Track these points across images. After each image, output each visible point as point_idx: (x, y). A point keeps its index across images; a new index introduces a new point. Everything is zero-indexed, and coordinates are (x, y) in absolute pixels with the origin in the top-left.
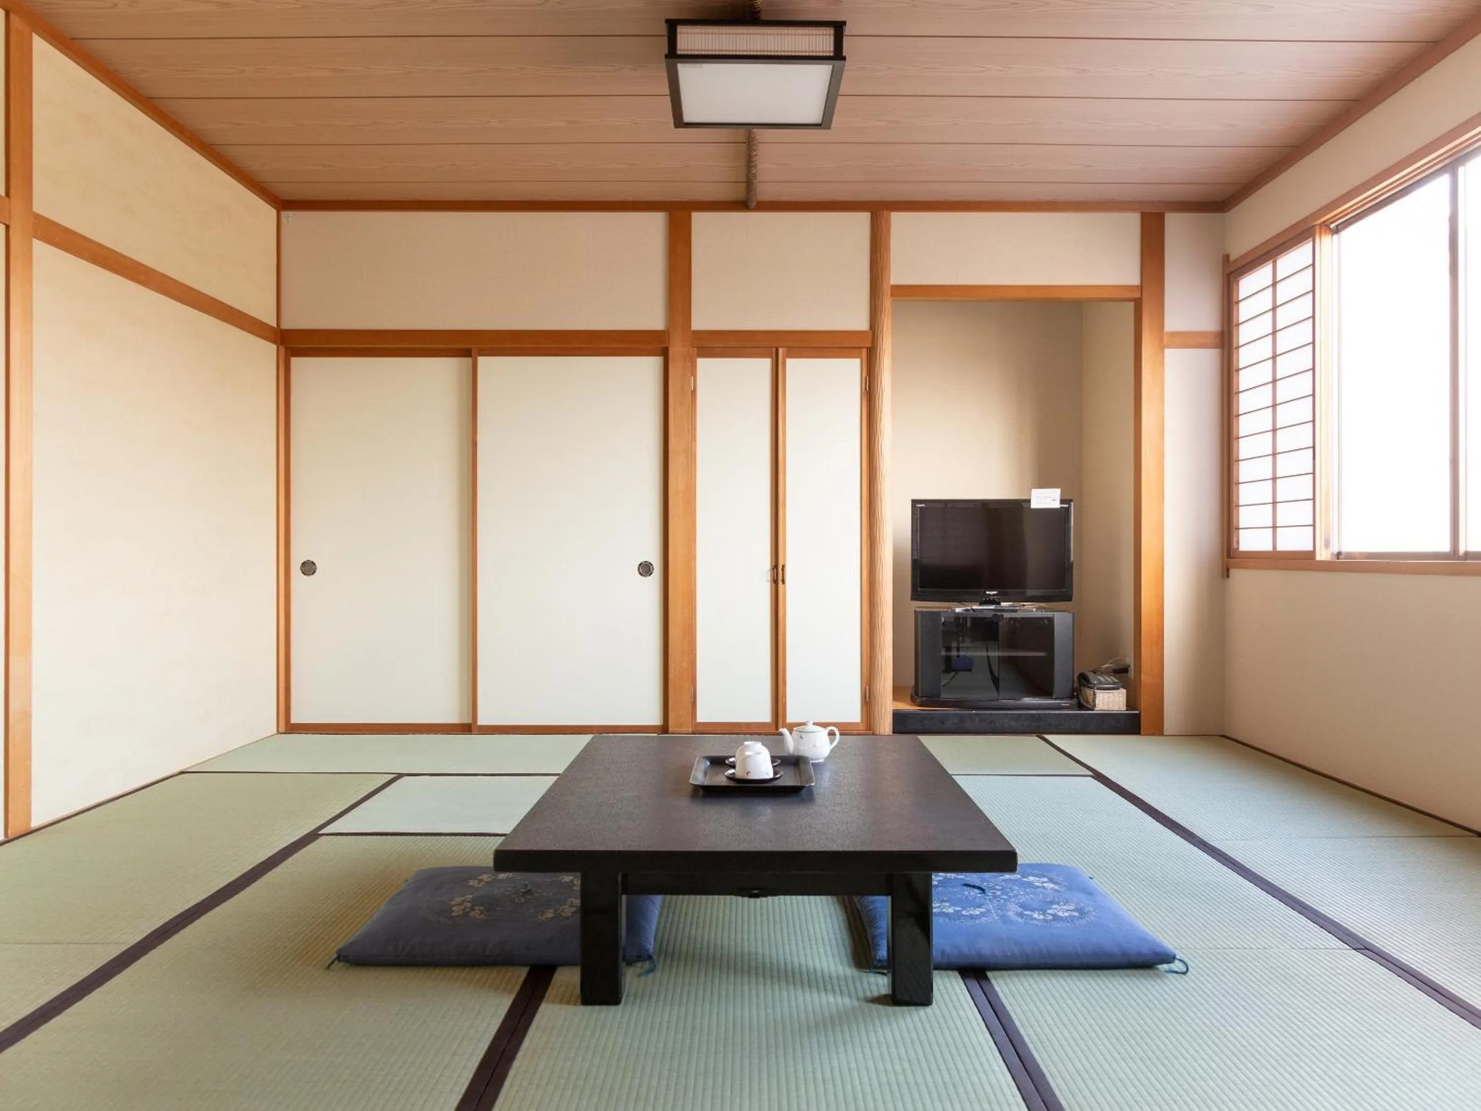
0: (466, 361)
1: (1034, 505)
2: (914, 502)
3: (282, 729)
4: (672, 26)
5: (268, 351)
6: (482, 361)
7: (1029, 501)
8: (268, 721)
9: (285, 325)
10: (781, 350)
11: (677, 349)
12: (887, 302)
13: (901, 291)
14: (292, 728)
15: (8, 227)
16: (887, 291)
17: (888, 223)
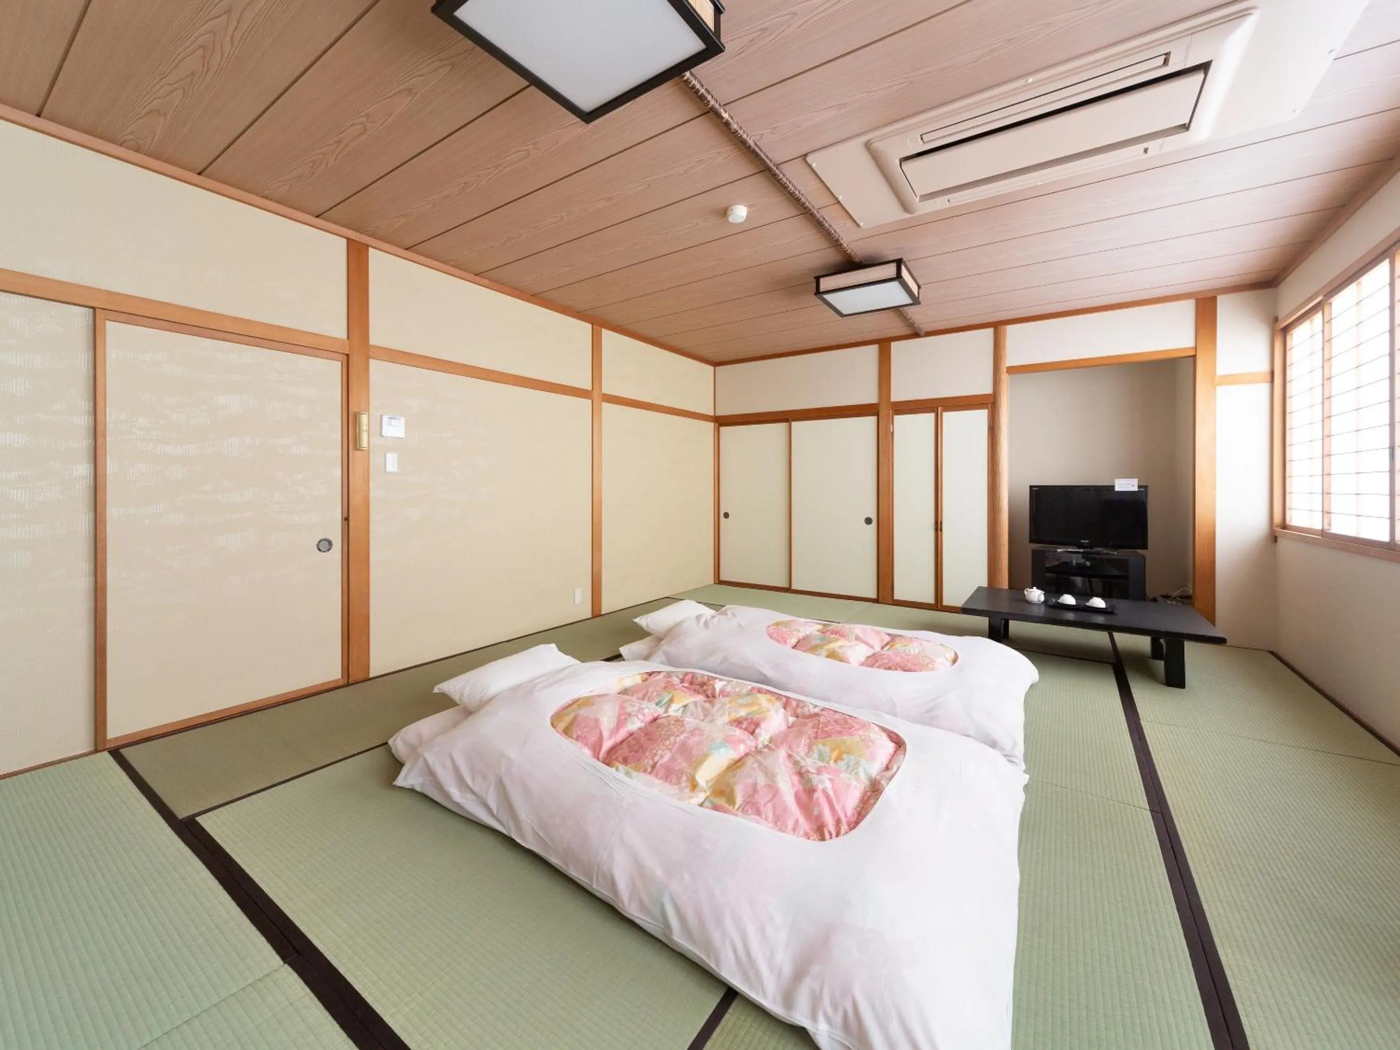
0: (788, 424)
1: (1117, 489)
2: (1031, 487)
3: (717, 582)
4: (817, 279)
5: (711, 425)
6: (794, 424)
7: (1113, 487)
8: (710, 579)
9: (718, 414)
10: (939, 408)
11: (883, 412)
12: (1005, 377)
13: (1012, 370)
14: (719, 582)
15: (592, 401)
16: (1003, 370)
17: (1005, 332)
